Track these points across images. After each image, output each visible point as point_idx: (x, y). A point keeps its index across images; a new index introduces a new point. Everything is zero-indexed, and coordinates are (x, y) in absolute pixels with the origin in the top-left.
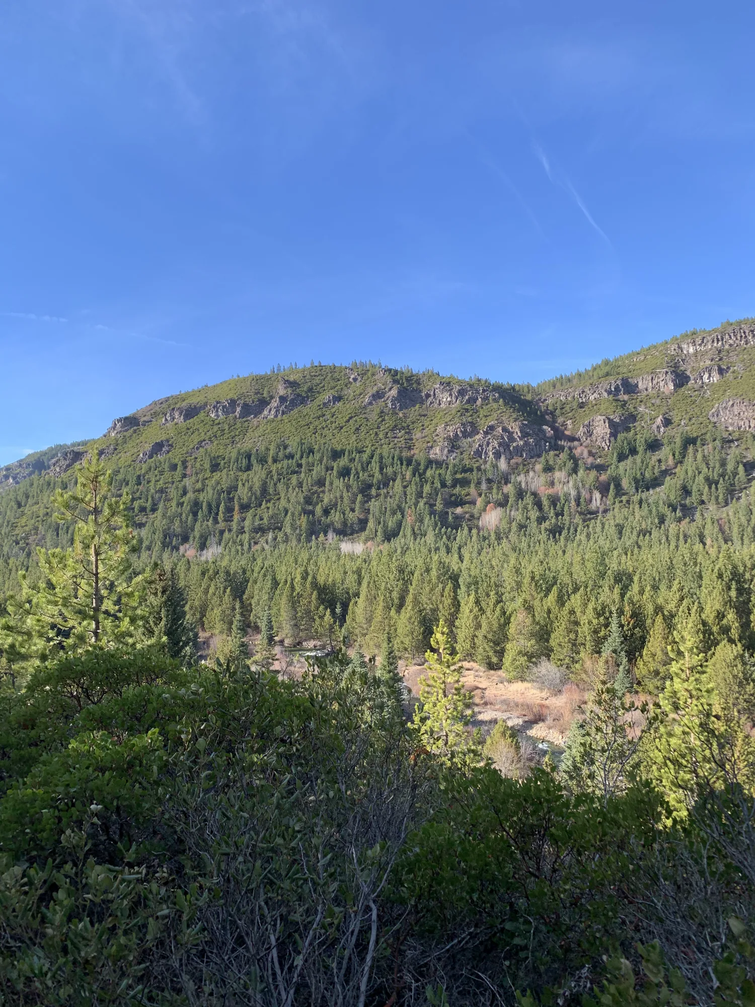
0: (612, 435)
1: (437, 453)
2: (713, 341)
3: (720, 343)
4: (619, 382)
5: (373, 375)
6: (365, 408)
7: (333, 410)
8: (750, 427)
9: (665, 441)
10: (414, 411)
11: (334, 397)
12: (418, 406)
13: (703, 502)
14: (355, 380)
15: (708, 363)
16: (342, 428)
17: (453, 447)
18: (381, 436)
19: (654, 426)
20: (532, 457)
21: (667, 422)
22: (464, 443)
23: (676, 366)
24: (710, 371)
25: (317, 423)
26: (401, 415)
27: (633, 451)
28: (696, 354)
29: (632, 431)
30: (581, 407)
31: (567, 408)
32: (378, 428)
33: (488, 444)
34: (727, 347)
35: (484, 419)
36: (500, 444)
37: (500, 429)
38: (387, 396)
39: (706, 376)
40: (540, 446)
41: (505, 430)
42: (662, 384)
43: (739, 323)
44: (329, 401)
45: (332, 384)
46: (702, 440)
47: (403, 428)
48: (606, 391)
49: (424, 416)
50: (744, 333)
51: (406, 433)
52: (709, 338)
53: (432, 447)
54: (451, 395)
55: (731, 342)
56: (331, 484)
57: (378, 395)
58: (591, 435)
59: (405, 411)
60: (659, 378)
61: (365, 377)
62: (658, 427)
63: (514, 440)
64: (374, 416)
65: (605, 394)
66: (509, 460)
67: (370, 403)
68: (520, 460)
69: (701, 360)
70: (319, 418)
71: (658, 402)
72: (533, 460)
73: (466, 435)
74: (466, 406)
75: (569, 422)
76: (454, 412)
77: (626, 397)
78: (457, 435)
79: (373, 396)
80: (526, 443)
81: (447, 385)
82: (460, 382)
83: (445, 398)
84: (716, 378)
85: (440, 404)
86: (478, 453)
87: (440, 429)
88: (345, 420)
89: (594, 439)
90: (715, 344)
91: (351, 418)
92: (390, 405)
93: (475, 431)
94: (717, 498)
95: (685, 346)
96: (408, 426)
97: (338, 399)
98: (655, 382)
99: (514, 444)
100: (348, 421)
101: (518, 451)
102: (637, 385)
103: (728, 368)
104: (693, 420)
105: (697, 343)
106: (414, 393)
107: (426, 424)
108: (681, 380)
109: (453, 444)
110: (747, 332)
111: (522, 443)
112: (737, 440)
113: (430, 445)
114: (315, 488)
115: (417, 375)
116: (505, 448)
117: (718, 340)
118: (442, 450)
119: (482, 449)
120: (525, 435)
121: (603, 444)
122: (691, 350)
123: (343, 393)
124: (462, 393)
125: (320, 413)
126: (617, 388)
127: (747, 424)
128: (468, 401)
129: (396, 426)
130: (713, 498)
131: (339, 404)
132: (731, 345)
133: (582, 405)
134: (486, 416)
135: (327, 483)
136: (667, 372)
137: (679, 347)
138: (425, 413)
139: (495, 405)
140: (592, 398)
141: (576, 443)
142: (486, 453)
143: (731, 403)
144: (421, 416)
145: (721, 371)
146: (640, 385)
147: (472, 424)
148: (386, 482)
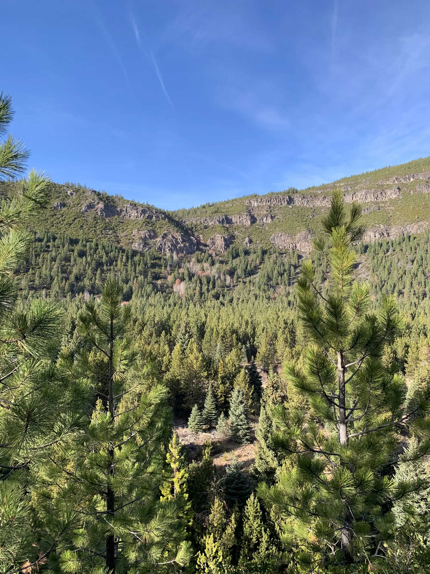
0: (225, 245)
1: (136, 246)
2: (266, 202)
3: (269, 203)
4: (224, 217)
5: (84, 193)
6: (83, 213)
7: (62, 212)
8: (289, 247)
9: (252, 251)
10: (115, 220)
11: (60, 203)
12: (116, 216)
13: (278, 284)
14: (72, 194)
15: (265, 212)
16: (71, 224)
17: (145, 243)
18: (98, 232)
19: (245, 243)
20: (188, 254)
21: (251, 241)
22: (151, 242)
23: (249, 212)
24: (267, 217)
25: (52, 219)
26: (107, 221)
27: (237, 255)
28: (258, 206)
29: (234, 244)
30: (205, 228)
31: (198, 228)
32: (95, 227)
33: (165, 244)
34: (272, 205)
35: (159, 229)
36: (172, 245)
37: (170, 236)
38: (96, 207)
39: (265, 219)
40: (191, 248)
41: (173, 237)
42: (245, 220)
43: (278, 194)
44: (58, 206)
45: (56, 195)
46: (270, 252)
47: (111, 229)
48: (218, 221)
49: (122, 223)
50: (280, 199)
51: (113, 232)
52: (264, 200)
53: (132, 243)
54: (137, 212)
55: (274, 203)
56: (75, 260)
57: (90, 206)
58: (214, 244)
59: (109, 218)
60: (243, 217)
61: (78, 194)
62: (246, 243)
63: (178, 243)
64: (90, 219)
65: (218, 223)
66: (178, 254)
67: (86, 211)
68: (183, 255)
69: (261, 210)
70: (53, 216)
71: (244, 230)
72: (189, 255)
73: (151, 237)
74: (147, 220)
75: (201, 236)
76: (141, 222)
77: (228, 226)
78: (146, 237)
79: (88, 206)
80: (185, 246)
81: (134, 206)
82: (142, 206)
83: (134, 213)
84: (269, 220)
85: (130, 217)
86: (160, 249)
87: (135, 232)
88: (72, 219)
89: (216, 247)
90: (267, 203)
91: (75, 219)
92: (99, 213)
93: (155, 236)
94: (285, 282)
95: (252, 202)
96: (114, 228)
97: (64, 205)
98: (241, 219)
99: (179, 246)
100: (74, 220)
101: (181, 250)
102: (231, 220)
103: (275, 216)
104: (262, 242)
105: (259, 201)
106: (112, 208)
107: (125, 228)
108: (253, 220)
109: (145, 242)
110: (281, 199)
111: (182, 245)
112: (285, 253)
113: (131, 241)
114: (63, 263)
115: (112, 197)
116: (174, 247)
117: (268, 201)
118: (139, 245)
119: (162, 247)
120: (183, 241)
121: (221, 250)
122: (256, 205)
123: (65, 202)
124: (144, 212)
125: (52, 213)
126: (223, 220)
127: (288, 246)
128: (148, 217)
129: (106, 227)
130: (283, 282)
131: (64, 209)
132: (274, 205)
133: (206, 227)
134: (160, 228)
135: (72, 260)
136: (247, 215)
137: (250, 202)
138: (122, 221)
139: (163, 222)
140: (210, 224)
141: (208, 248)
142: (164, 250)
143: (280, 234)
144: (120, 222)
145: (272, 218)
146: (233, 220)
147: (154, 231)
148: (111, 262)
